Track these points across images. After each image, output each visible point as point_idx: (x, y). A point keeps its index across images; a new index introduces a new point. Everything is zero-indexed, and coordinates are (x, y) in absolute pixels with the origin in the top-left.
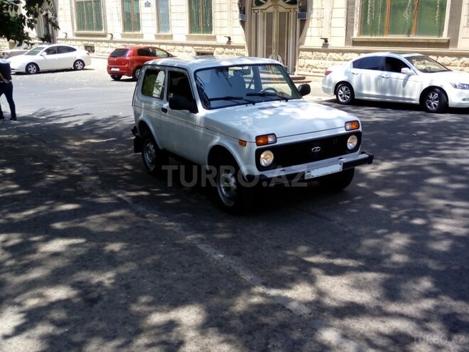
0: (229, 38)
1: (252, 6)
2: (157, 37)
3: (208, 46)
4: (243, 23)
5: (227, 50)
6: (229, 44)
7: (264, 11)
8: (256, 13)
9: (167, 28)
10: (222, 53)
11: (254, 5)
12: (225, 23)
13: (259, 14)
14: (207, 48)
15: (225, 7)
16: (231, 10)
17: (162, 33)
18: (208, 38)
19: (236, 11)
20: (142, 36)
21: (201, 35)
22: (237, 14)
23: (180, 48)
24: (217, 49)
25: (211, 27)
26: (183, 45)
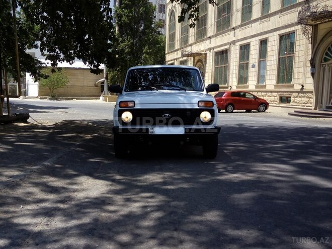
0: (303, 86)
1: (321, 62)
2: (257, 87)
3: (288, 92)
4: (313, 74)
5: (301, 95)
6: (302, 91)
7: (330, 65)
8: (324, 67)
9: (264, 81)
10: (297, 97)
11: (323, 61)
12: (301, 75)
13: (326, 68)
14: (287, 93)
15: (302, 64)
16: (305, 66)
17: (260, 84)
18: (289, 87)
19: (309, 67)
20: (248, 87)
21: (285, 84)
22: (309, 69)
23: (270, 94)
24: (294, 94)
25: (291, 78)
26: (271, 92)
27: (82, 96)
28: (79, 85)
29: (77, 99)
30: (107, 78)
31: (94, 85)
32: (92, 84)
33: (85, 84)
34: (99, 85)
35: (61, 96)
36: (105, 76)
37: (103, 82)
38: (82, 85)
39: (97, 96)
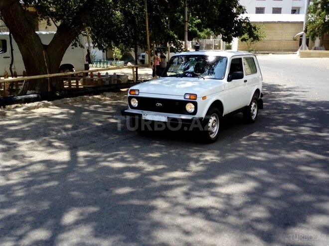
27: (279, 50)
28: (277, 39)
29: (273, 54)
30: (306, 31)
31: (292, 39)
32: (291, 37)
33: (283, 38)
34: (298, 39)
35: (257, 51)
36: (304, 29)
37: (301, 36)
38: (280, 39)
39: (294, 51)
